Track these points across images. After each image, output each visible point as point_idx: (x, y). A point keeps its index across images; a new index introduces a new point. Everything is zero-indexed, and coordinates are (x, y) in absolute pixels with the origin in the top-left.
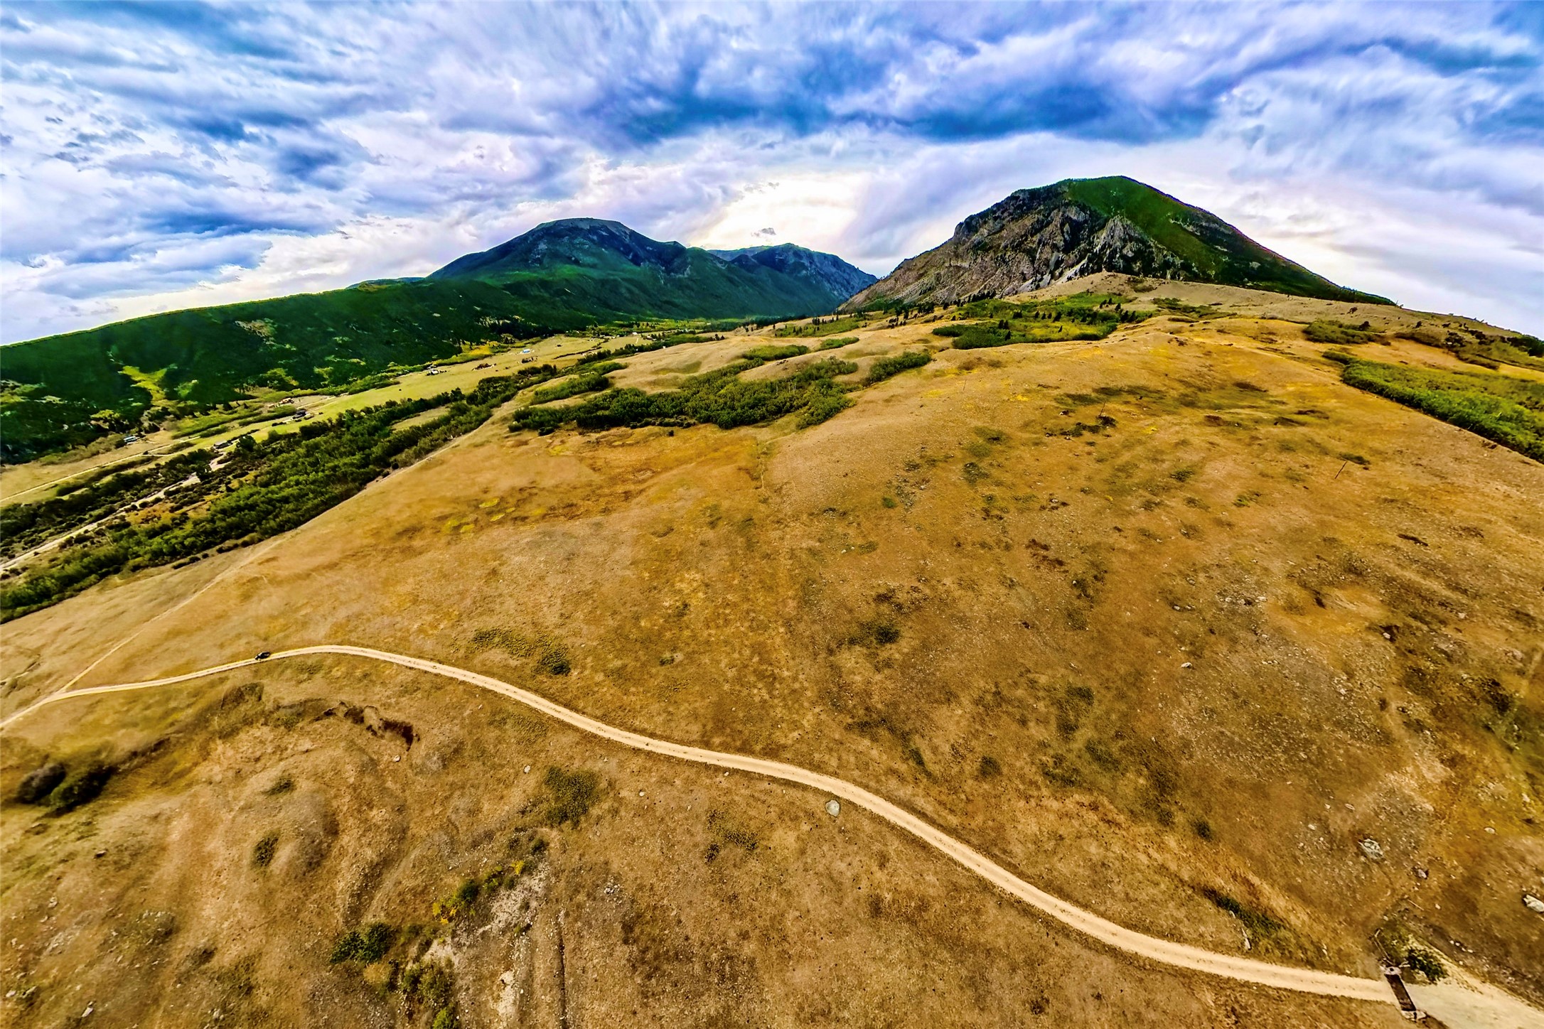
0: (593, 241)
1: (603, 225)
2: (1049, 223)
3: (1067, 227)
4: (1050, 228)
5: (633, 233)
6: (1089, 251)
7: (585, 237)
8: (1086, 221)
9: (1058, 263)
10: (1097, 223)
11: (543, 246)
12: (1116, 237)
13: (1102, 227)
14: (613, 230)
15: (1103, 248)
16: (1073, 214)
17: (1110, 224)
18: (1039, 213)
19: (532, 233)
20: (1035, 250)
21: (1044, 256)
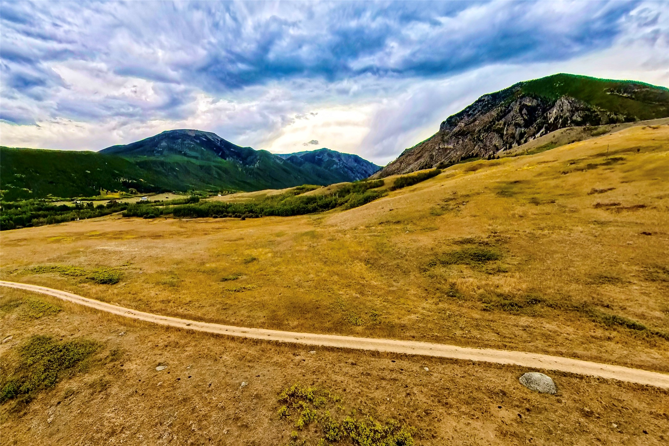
0: (196, 143)
1: (204, 134)
2: (509, 111)
3: (524, 111)
4: (512, 113)
5: (222, 141)
6: (544, 123)
7: (192, 141)
8: (538, 105)
9: (522, 135)
10: (547, 106)
11: (164, 144)
12: (565, 111)
13: (553, 106)
14: (210, 137)
15: (556, 119)
16: (528, 102)
17: (558, 102)
18: (501, 105)
19: (159, 136)
20: (502, 129)
21: (510, 132)
